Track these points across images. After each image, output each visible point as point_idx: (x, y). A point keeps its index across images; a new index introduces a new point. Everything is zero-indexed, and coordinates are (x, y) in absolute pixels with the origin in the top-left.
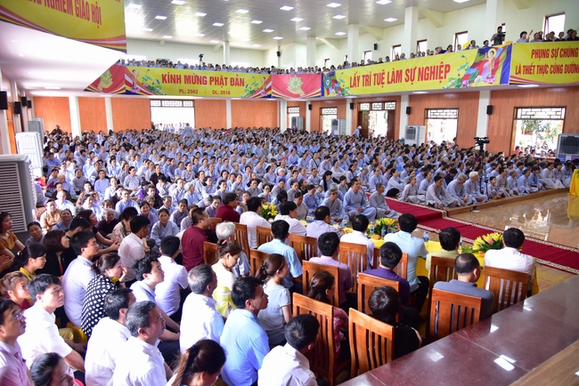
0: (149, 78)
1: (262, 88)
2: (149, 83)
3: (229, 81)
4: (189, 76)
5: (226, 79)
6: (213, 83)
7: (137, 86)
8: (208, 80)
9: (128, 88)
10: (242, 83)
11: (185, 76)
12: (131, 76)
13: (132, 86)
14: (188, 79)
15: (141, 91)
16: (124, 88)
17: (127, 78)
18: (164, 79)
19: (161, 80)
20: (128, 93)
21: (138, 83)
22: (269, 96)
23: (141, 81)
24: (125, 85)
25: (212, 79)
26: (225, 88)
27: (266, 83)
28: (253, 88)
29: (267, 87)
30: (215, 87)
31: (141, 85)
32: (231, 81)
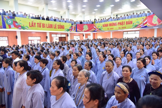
0: (99, 26)
1: (141, 24)
2: (99, 28)
3: (125, 23)
4: (111, 24)
5: (124, 22)
6: (119, 25)
7: (96, 29)
8: (117, 24)
10: (131, 22)
11: (110, 24)
12: (95, 26)
13: (95, 29)
14: (110, 25)
15: (97, 30)
16: (93, 30)
17: (94, 27)
18: (103, 26)
19: (102, 26)
20: (94, 31)
22: (146, 27)
23: (97, 27)
24: (93, 29)
25: (119, 23)
26: (124, 26)
27: (144, 21)
28: (137, 24)
29: (144, 23)
32: (126, 23)
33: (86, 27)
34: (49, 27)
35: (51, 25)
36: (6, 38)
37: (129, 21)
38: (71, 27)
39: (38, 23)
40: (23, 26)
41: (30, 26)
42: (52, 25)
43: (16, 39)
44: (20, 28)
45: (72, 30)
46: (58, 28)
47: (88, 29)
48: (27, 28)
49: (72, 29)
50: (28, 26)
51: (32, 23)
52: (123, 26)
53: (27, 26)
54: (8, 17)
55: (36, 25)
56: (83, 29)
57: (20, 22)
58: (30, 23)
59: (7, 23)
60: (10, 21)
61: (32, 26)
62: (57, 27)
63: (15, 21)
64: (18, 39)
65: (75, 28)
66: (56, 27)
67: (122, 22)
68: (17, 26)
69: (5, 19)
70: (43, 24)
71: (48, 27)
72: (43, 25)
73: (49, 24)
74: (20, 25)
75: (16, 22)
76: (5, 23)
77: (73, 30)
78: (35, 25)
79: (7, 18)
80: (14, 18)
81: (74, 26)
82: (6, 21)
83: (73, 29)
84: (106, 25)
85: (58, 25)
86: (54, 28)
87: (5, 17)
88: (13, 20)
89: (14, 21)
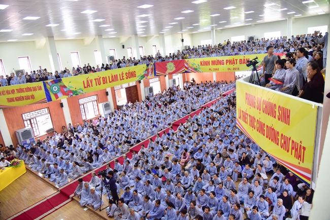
0: (195, 64)
2: (195, 66)
3: (238, 61)
4: (214, 61)
5: (236, 60)
6: (228, 63)
7: (190, 68)
8: (225, 62)
9: (186, 70)
11: (212, 61)
12: (187, 64)
13: (186, 67)
14: (214, 63)
15: (191, 71)
16: (184, 70)
17: (185, 65)
18: (201, 64)
19: (200, 65)
20: (186, 72)
21: (190, 67)
23: (191, 65)
25: (227, 61)
26: (236, 66)
30: (229, 66)
31: (191, 68)
32: (240, 61)
33: (171, 67)
34: (113, 80)
35: (115, 75)
36: (46, 109)
37: (244, 59)
38: (146, 70)
39: (95, 79)
40: (75, 90)
41: (85, 87)
42: (117, 75)
43: (60, 108)
44: (72, 94)
45: (147, 76)
46: (127, 78)
47: (174, 69)
48: (81, 92)
49: (148, 73)
50: (82, 87)
51: (88, 81)
52: (234, 67)
53: (80, 89)
54: (51, 82)
55: (94, 82)
56: (166, 69)
57: (71, 85)
58: (84, 82)
59: (52, 91)
60: (55, 88)
61: (88, 85)
62: (125, 76)
63: (63, 85)
64: (63, 108)
65: (152, 70)
66: (123, 76)
67: (233, 60)
68: (67, 93)
69: (48, 86)
70: (103, 78)
71: (111, 81)
72: (103, 80)
73: (112, 76)
74: (71, 89)
75: (65, 87)
76: (49, 93)
77: (149, 75)
78: (91, 82)
79: (51, 84)
80: (60, 81)
81: (151, 67)
82: (50, 89)
83: (150, 73)
84: (207, 63)
85: (126, 73)
86: (121, 80)
87: (47, 83)
88: (59, 84)
89: (61, 86)
